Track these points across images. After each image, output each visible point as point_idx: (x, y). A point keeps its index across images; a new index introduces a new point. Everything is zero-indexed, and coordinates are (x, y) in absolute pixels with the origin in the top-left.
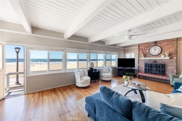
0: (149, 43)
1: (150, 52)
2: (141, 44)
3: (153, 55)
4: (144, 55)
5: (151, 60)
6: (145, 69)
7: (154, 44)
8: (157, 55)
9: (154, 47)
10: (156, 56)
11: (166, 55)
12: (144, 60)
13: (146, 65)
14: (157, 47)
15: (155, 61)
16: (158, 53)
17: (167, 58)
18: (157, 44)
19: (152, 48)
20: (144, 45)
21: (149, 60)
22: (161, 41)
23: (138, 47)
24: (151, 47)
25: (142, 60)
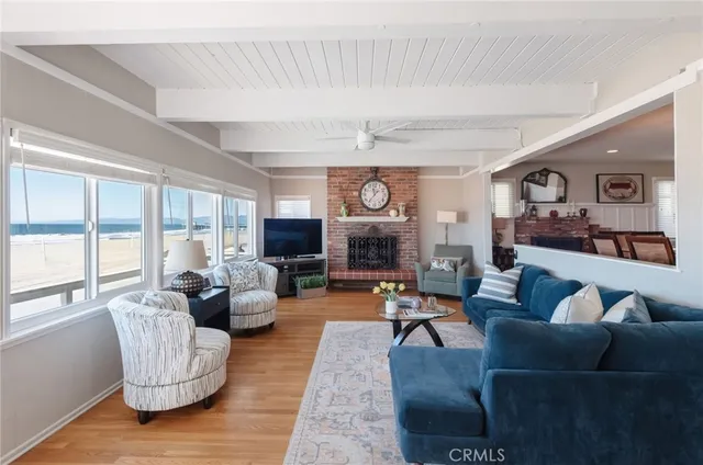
0: (357, 168)
1: (363, 197)
2: (335, 168)
3: (369, 209)
4: (346, 208)
5: (364, 225)
6: (351, 257)
7: (370, 175)
8: (379, 210)
9: (371, 183)
10: (376, 211)
11: (401, 209)
12: (346, 224)
13: (352, 243)
14: (379, 183)
15: (374, 227)
16: (383, 204)
17: (403, 218)
18: (379, 175)
19: (367, 186)
20: (345, 172)
21: (358, 223)
22: (388, 168)
23: (326, 177)
24: (365, 184)
25: (341, 224)
